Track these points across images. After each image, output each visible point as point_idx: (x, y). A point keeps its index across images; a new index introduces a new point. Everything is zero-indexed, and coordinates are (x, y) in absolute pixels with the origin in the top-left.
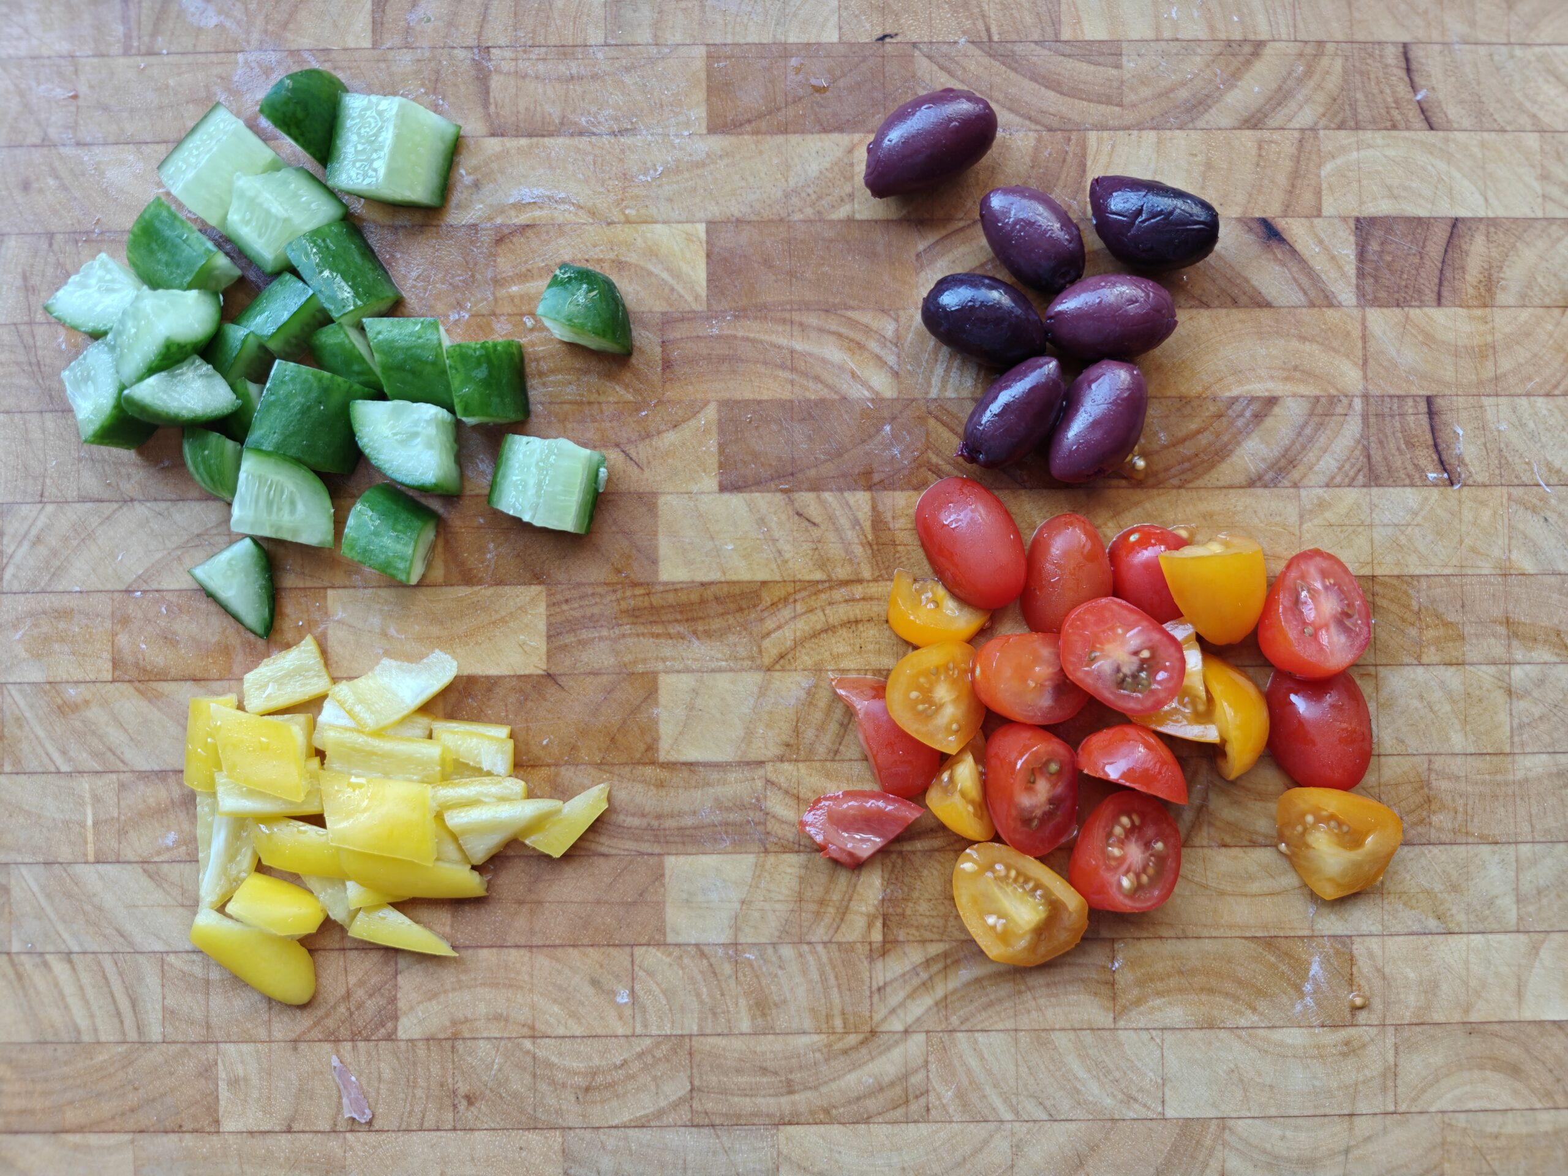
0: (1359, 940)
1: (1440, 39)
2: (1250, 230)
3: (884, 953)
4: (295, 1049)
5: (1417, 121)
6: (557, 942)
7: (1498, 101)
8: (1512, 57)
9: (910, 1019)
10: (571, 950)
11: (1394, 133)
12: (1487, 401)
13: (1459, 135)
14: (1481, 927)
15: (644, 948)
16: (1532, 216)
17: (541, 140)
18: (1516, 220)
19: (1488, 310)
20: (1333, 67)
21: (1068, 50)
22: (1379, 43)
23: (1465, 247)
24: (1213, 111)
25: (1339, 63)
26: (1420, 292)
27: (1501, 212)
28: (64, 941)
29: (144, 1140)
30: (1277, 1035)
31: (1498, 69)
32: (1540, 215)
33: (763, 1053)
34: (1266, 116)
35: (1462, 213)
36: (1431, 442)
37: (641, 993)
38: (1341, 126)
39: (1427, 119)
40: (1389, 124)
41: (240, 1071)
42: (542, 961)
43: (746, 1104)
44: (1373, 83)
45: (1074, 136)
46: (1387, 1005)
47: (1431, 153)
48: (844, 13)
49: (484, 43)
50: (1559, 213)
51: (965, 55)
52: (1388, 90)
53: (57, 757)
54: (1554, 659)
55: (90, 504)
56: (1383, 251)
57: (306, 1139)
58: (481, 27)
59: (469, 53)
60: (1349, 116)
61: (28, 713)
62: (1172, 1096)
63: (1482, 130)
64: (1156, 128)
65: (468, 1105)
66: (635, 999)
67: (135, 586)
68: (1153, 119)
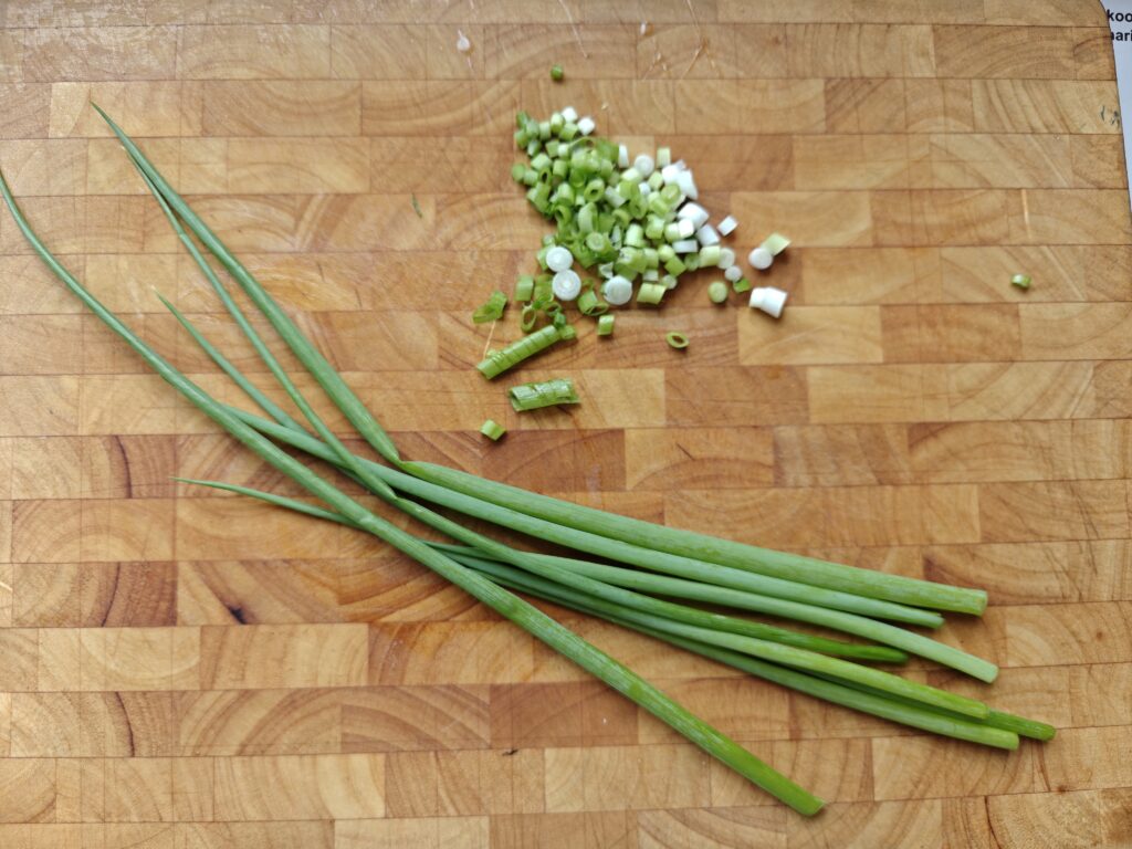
0: (198, 134)
1: (107, 760)
2: (253, 616)
3: (512, 128)
4: (888, 73)
5: (126, 698)
6: (724, 137)
7: (66, 714)
8: (55, 748)
10: (716, 132)
11: (144, 689)
12: (89, 495)
13: (96, 688)
15: (668, 132)
16: (47, 630)
18: (59, 626)
19: (83, 560)
20: (187, 738)
21: (380, 747)
22: (152, 757)
23: (98, 606)
24: (277, 702)
25: (182, 742)
26: (132, 572)
27: (69, 632)
28: (1037, 141)
29: (979, 20)
30: (254, 74)
31: (66, 739)
32: (41, 631)
33: (590, 67)
35: (98, 631)
36: (130, 466)
37: (670, 104)
38: (184, 692)
39: (120, 700)
40: (148, 695)
41: (921, 61)
42: (734, 126)
43: (599, 35)
44: (158, 726)
45: (376, 683)
46: (179, 93)
47: (118, 675)
48: (541, 770)
49: (794, 743)
50: (26, 632)
51: (454, 740)
52: (148, 721)
53: (1050, 255)
54: (51, 317)
55: (1042, 418)
56: (158, 602)
57: (878, 20)
58: (796, 755)
59: (804, 735)
60: (177, 701)
61: (1070, 282)
62: (324, 38)
63: (80, 693)
64: (318, 690)
65: (778, 39)
66: (674, 101)
67: (1008, 364)
68: (319, 696)
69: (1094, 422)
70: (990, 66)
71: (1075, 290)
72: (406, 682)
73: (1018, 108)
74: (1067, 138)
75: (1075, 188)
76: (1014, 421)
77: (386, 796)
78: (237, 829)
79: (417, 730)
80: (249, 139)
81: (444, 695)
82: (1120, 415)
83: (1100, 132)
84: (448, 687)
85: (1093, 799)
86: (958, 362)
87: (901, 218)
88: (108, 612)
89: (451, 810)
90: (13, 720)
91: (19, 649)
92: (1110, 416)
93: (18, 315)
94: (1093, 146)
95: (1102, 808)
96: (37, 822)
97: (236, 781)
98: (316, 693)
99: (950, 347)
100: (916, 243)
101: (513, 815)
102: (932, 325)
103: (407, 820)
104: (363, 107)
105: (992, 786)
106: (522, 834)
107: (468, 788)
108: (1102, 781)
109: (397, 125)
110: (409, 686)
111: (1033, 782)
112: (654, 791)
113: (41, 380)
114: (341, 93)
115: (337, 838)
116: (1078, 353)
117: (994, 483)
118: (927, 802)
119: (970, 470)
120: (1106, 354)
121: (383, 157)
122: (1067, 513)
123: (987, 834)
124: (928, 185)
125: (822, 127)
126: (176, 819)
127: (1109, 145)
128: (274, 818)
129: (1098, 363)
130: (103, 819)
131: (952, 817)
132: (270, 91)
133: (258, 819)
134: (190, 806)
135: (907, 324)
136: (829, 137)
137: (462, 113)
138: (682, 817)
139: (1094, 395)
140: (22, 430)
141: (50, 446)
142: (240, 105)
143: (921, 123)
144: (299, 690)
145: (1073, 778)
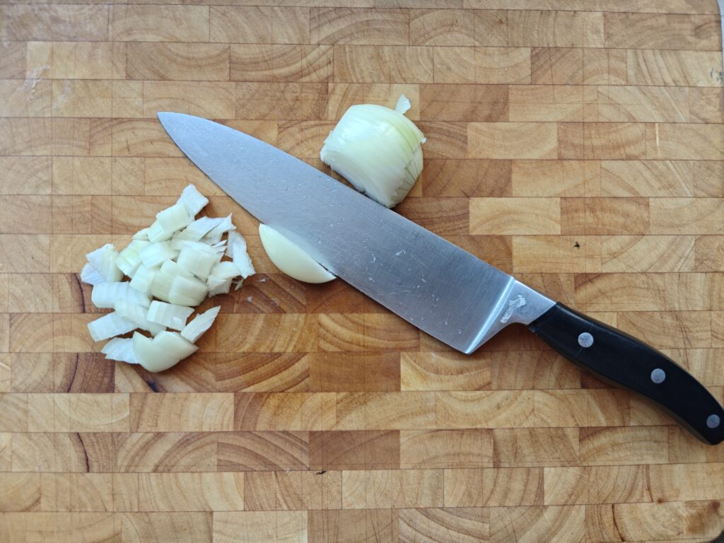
1: (72, 474)
2: (162, 387)
3: (327, 78)
4: (573, 45)
5: (84, 437)
6: (465, 86)
7: (46, 446)
8: (39, 467)
9: (317, 50)
11: (95, 431)
12: (57, 310)
13: (65, 430)
14: (69, 82)
15: (429, 82)
16: (34, 395)
17: (472, 427)
18: (41, 392)
19: (55, 351)
20: (122, 461)
21: (241, 468)
22: (100, 472)
23: (65, 379)
24: (177, 440)
25: (119, 463)
26: (86, 360)
27: (47, 396)
28: (667, 91)
29: (634, 10)
30: (159, 39)
31: (46, 461)
32: (30, 395)
33: (379, 38)
34: (153, 438)
35: (65, 395)
36: (84, 292)
37: (430, 64)
38: (120, 433)
39: (80, 437)
40: (98, 435)
41: (595, 37)
42: (471, 78)
43: (386, 17)
44: (104, 454)
45: (239, 429)
46: (111, 50)
47: (78, 422)
48: (340, 484)
49: (496, 469)
50: (20, 395)
51: (287, 465)
52: (98, 451)
53: (671, 167)
54: (31, 197)
55: (660, 271)
56: (103, 378)
57: (568, 8)
58: (497, 477)
59: (502, 465)
60: (115, 439)
61: (683, 185)
62: (206, 15)
63: (54, 433)
64: (203, 433)
65: (502, 20)
66: (432, 61)
67: (640, 237)
68: (204, 437)
69: (693, 274)
70: (640, 41)
71: (686, 189)
72: (258, 429)
73: (656, 69)
74: (687, 89)
75: (691, 123)
76: (642, 273)
77: (245, 498)
78: (153, 516)
79: (264, 458)
80: (157, 82)
81: (281, 437)
82: (710, 270)
83: (709, 86)
84: (284, 432)
85: (679, 507)
86: (608, 235)
87: (576, 142)
88: (71, 384)
89: (285, 507)
90: (13, 449)
91: (16, 406)
92: (704, 271)
93: (10, 195)
94: (704, 95)
95: (684, 512)
96: (29, 511)
97: (152, 488)
98: (201, 435)
99: (603, 225)
100: (586, 158)
101: (322, 510)
102: (593, 211)
103: (257, 512)
104: (230, 63)
105: (617, 498)
106: (328, 522)
107: (296, 494)
108: (686, 496)
109: (253, 75)
110: (259, 432)
111: (643, 496)
112: (408, 497)
113: (26, 237)
114: (216, 52)
115: (214, 522)
116: (686, 230)
117: (627, 312)
118: (576, 507)
119: (612, 304)
120: (704, 231)
121: (244, 95)
122: (672, 331)
123: (613, 526)
124: (596, 120)
125: (528, 80)
126: (115, 510)
127: (714, 94)
128: (176, 510)
129: (698, 236)
130: (70, 510)
131: (592, 516)
132: (170, 50)
133: (166, 510)
134: (124, 502)
135: (576, 211)
136: (532, 86)
137: (295, 67)
138: (425, 512)
139: (694, 257)
140: (14, 269)
141: (32, 279)
142: (151, 59)
143: (593, 78)
144: (192, 433)
145: (667, 494)
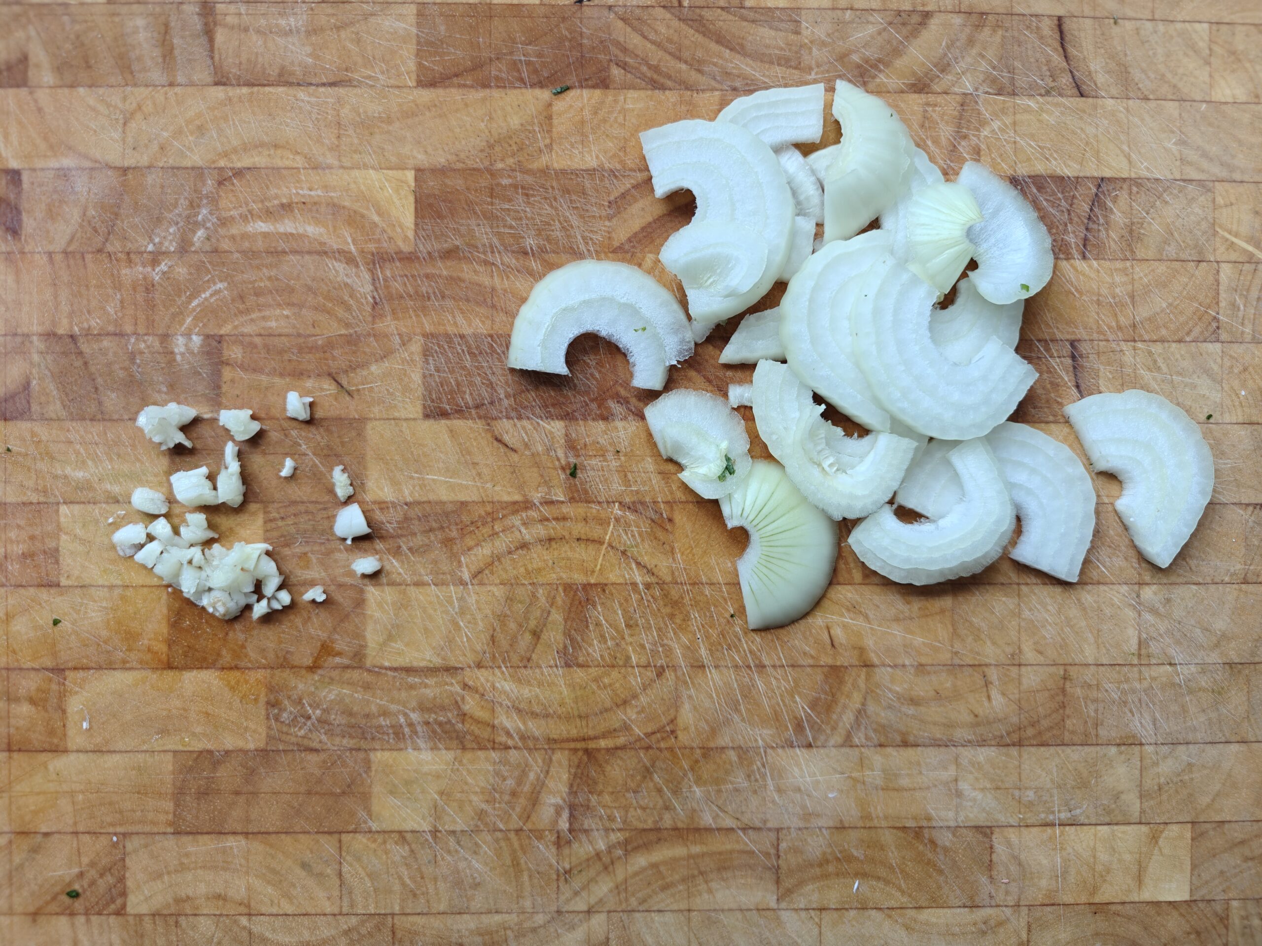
0: (997, 830)
1: (1092, 14)
3: (571, 840)
4: (34, 921)
5: (1070, 89)
6: (271, 830)
7: (1143, 71)
8: (1155, 32)
9: (593, 900)
10: (283, 836)
11: (1049, 99)
12: (1127, 347)
13: (1106, 102)
14: (1107, 820)
15: (351, 835)
17: (260, 89)
18: (1156, 180)
19: (1128, 264)
21: (751, 15)
22: (1037, 16)
23: (1109, 205)
24: (883, 75)
27: (1142, 173)
31: (1143, 42)
32: (1178, 177)
33: (459, 931)
34: (931, 81)
35: (1107, 173)
37: (347, 876)
39: (1078, 87)
40: (1042, 91)
42: (256, 846)
47: (1081, 118)
50: (1194, 175)
59: (196, 9)
60: (1008, 83)
63: (1128, 98)
66: (342, 882)
79: (704, 35)
80: (928, 824)
81: (669, 77)
84: (663, 88)
87: (24, 709)
88: (1096, 196)
93: (1222, 583)
104: (778, 868)
114: (806, 889)
125: (131, 844)
135: (22, 557)
136: (122, 830)
137: (640, 861)
